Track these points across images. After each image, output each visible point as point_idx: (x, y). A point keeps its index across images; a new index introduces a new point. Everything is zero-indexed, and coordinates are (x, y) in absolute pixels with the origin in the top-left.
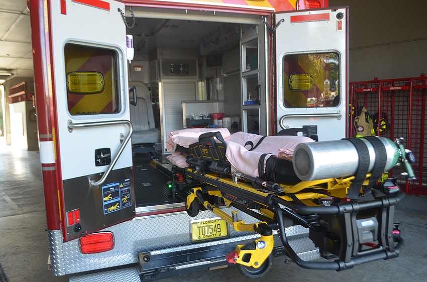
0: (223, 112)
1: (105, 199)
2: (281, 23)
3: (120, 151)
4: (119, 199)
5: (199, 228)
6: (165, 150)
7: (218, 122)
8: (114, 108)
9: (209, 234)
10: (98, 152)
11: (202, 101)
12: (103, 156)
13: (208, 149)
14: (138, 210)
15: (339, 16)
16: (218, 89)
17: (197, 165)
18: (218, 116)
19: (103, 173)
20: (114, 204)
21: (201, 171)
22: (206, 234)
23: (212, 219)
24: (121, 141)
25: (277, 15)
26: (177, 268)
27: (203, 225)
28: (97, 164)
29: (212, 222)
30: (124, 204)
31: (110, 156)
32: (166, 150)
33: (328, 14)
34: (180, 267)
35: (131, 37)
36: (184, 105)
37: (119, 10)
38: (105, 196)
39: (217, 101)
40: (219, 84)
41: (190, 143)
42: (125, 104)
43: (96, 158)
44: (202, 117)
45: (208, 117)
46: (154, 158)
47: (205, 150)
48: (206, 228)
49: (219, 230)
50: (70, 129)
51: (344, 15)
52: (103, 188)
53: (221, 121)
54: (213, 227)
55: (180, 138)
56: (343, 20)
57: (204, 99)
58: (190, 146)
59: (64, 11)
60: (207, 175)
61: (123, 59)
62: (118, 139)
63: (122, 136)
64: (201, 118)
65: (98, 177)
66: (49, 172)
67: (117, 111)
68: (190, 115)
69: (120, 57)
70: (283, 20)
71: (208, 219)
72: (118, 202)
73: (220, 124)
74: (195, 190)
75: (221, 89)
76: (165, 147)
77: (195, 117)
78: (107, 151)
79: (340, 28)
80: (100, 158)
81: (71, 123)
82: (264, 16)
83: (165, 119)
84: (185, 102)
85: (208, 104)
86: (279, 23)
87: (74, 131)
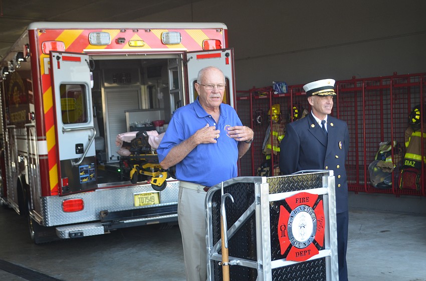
0: (164, 119)
1: (81, 174)
2: (191, 60)
3: (89, 145)
4: (88, 175)
5: (139, 198)
6: (109, 159)
7: (160, 129)
8: (84, 119)
9: (146, 203)
10: (77, 146)
11: (146, 109)
12: (80, 148)
13: (141, 140)
14: (99, 185)
15: (227, 55)
16: (159, 98)
17: (136, 151)
18: (159, 123)
19: (80, 159)
20: (86, 178)
21: (138, 154)
22: (144, 203)
23: (148, 192)
24: (89, 140)
25: (188, 54)
26: (125, 222)
27: (142, 196)
28: (77, 153)
29: (149, 194)
30: (91, 179)
31: (83, 148)
32: (111, 158)
33: (220, 54)
34: (127, 221)
35: (91, 73)
36: (127, 114)
37: (86, 60)
38: (81, 172)
39: (159, 109)
40: (160, 93)
41: (131, 139)
42: (90, 117)
43: (76, 149)
44: (145, 124)
45: (151, 124)
46: (102, 163)
47: (139, 142)
48: (144, 199)
49: (153, 200)
50: (63, 132)
51: (230, 54)
52: (80, 167)
53: (162, 128)
54: (149, 198)
55: (125, 137)
56: (230, 58)
57: (147, 108)
58: (132, 141)
59: (59, 68)
60: (141, 155)
61: (88, 89)
62: (87, 138)
63: (89, 137)
64: (144, 126)
65: (76, 160)
66: (43, 160)
67: (85, 121)
68: (133, 124)
69: (87, 88)
70: (192, 58)
71: (145, 192)
72: (88, 177)
73: (161, 130)
74: (135, 166)
75: (161, 98)
76: (110, 156)
77: (138, 125)
78: (81, 145)
79: (227, 63)
80: (78, 149)
81: (63, 129)
82: (180, 54)
83: (109, 128)
84: (128, 111)
85: (151, 112)
86: (189, 60)
87: (65, 133)
